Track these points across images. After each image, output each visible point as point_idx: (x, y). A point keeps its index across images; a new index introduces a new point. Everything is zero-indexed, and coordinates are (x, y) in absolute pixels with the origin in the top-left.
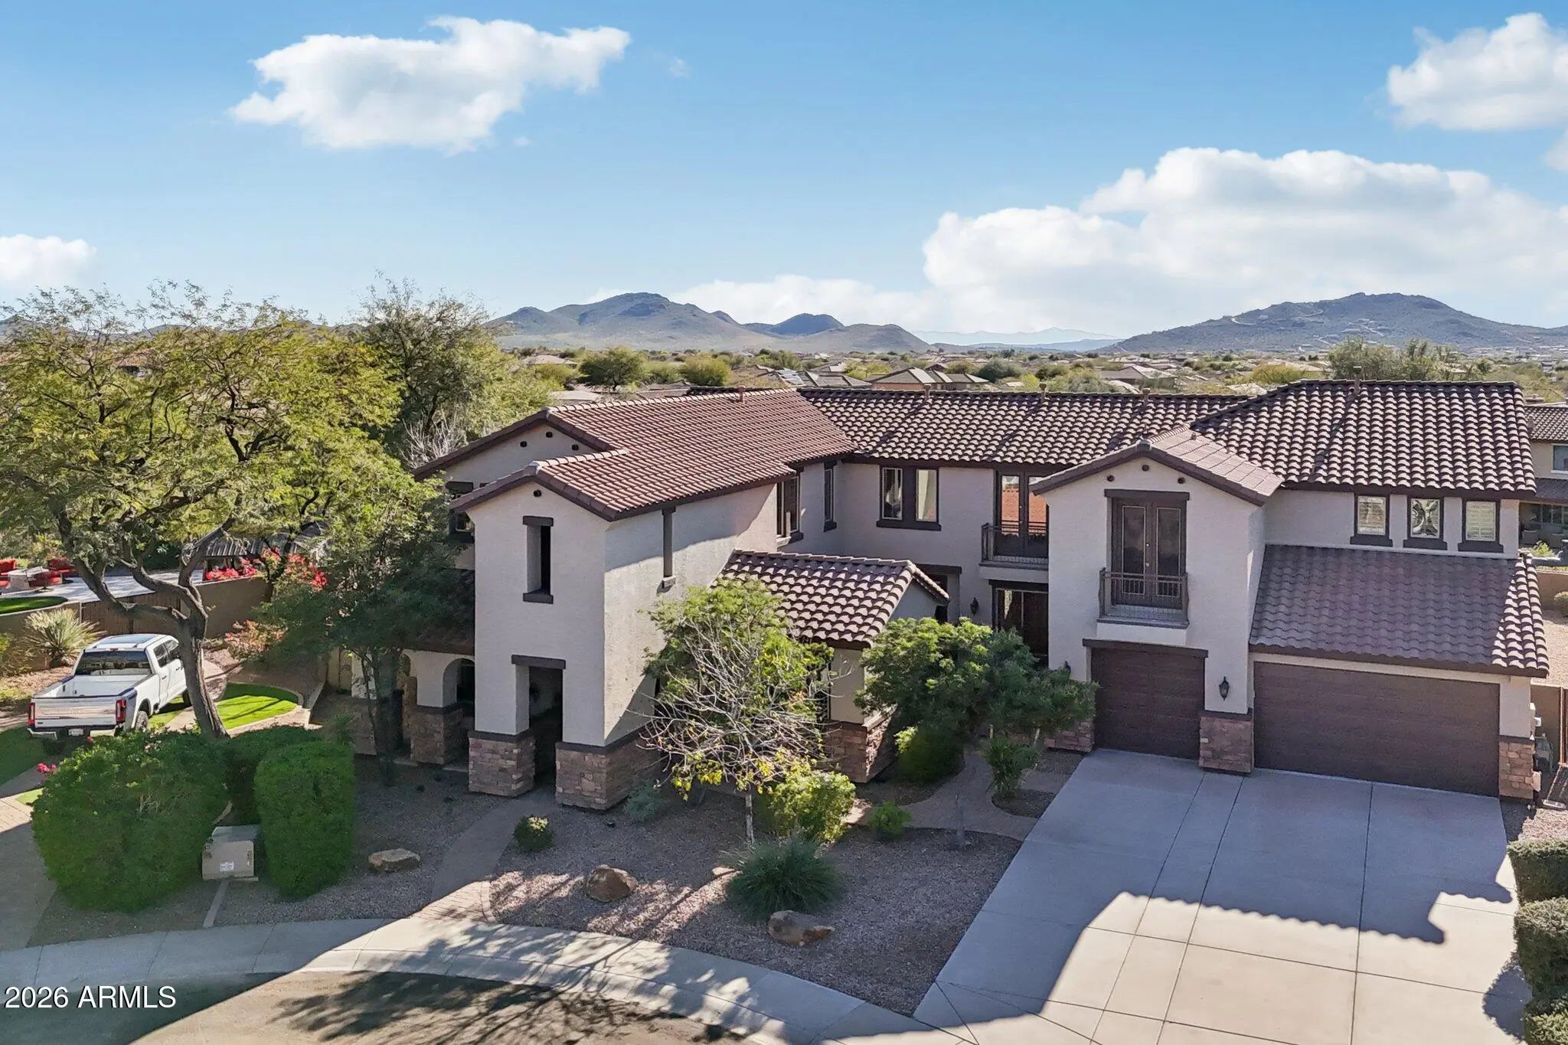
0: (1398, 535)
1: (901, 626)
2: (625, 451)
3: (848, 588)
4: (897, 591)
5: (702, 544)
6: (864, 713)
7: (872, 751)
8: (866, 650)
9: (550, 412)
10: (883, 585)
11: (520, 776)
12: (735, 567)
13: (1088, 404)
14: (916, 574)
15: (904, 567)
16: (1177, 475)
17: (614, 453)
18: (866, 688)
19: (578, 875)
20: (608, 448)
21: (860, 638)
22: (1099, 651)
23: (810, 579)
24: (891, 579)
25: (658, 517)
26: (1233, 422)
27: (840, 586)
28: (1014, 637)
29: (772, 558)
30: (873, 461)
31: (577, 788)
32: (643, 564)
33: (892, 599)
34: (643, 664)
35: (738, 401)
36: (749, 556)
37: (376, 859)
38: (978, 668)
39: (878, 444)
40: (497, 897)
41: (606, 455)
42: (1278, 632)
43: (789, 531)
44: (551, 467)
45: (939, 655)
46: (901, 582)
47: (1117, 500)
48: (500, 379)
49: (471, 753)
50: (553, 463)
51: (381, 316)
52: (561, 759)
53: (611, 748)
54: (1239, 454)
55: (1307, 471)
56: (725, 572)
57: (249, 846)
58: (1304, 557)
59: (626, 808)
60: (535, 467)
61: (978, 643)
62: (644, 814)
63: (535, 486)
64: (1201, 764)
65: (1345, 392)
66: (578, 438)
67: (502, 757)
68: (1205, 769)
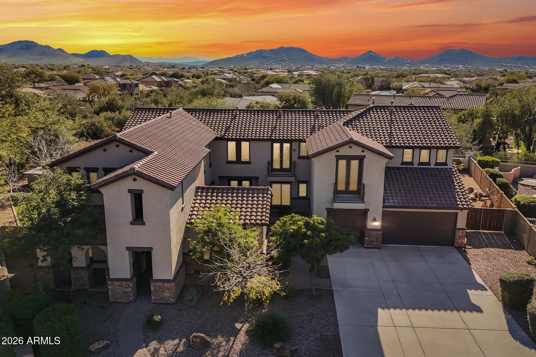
0: (416, 162)
2: (156, 153)
4: (269, 200)
5: (189, 188)
9: (118, 136)
10: (263, 198)
11: (133, 294)
12: (200, 194)
13: (297, 114)
15: (268, 189)
16: (361, 149)
20: (150, 152)
21: (263, 222)
22: (330, 212)
23: (233, 197)
24: (265, 195)
29: (213, 189)
30: (225, 139)
31: (162, 296)
32: (178, 202)
35: (170, 118)
36: (202, 188)
37: (93, 348)
39: (225, 133)
41: (153, 156)
44: (138, 167)
46: (269, 196)
49: (110, 287)
52: (153, 286)
53: (176, 279)
55: (388, 141)
59: (185, 302)
60: (134, 169)
62: (193, 303)
63: (134, 177)
64: (365, 246)
65: (388, 110)
66: (133, 147)
67: (125, 287)
68: (366, 248)
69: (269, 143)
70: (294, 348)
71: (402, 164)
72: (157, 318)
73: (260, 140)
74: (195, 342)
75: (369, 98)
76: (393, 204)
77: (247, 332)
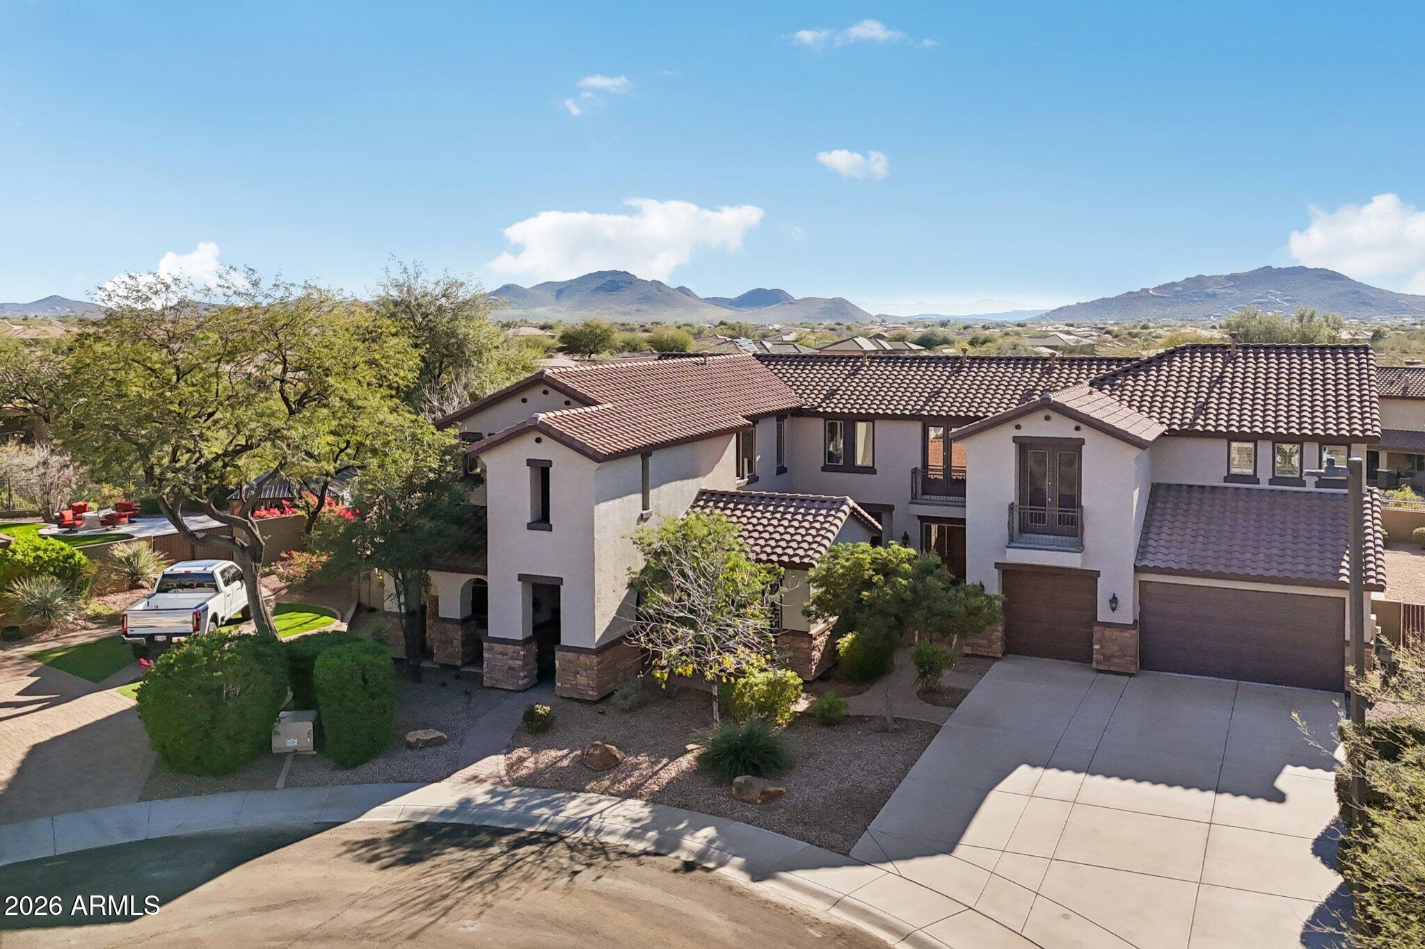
0: (1265, 475)
1: (840, 549)
2: (609, 405)
3: (796, 520)
4: (837, 522)
5: (673, 484)
6: (809, 621)
7: (816, 655)
8: (811, 569)
9: (547, 373)
10: (826, 517)
11: (526, 673)
12: (701, 503)
13: (1003, 365)
14: (853, 509)
15: (843, 502)
16: (1074, 424)
17: (600, 407)
18: (811, 600)
19: (576, 750)
20: (595, 403)
21: (806, 560)
22: (1009, 573)
23: (765, 513)
24: (833, 512)
25: (637, 461)
26: (1126, 380)
27: (790, 518)
28: (934, 558)
29: (733, 495)
30: (818, 414)
31: (573, 682)
32: (625, 498)
33: (833, 528)
34: (626, 580)
35: (702, 364)
36: (713, 493)
37: (412, 737)
38: (904, 582)
39: (823, 401)
40: (511, 767)
41: (594, 408)
42: (1160, 556)
43: (746, 474)
44: (549, 418)
45: (871, 572)
46: (841, 515)
47: (1024, 446)
48: (497, 347)
49: (486, 655)
50: (551, 415)
51: (394, 293)
52: (560, 659)
53: (602, 650)
54: (1130, 406)
55: (1187, 421)
56: (692, 507)
57: (309, 726)
58: (1184, 493)
59: (613, 699)
60: (536, 418)
61: (904, 562)
62: (629, 702)
63: (537, 434)
64: (1094, 666)
65: (1225, 353)
66: (570, 395)
67: (512, 658)
68: (1097, 670)
69: (917, 427)
71: (1226, 480)
72: (542, 709)
73: (894, 417)
74: (592, 755)
76: (1162, 565)
77: (701, 755)
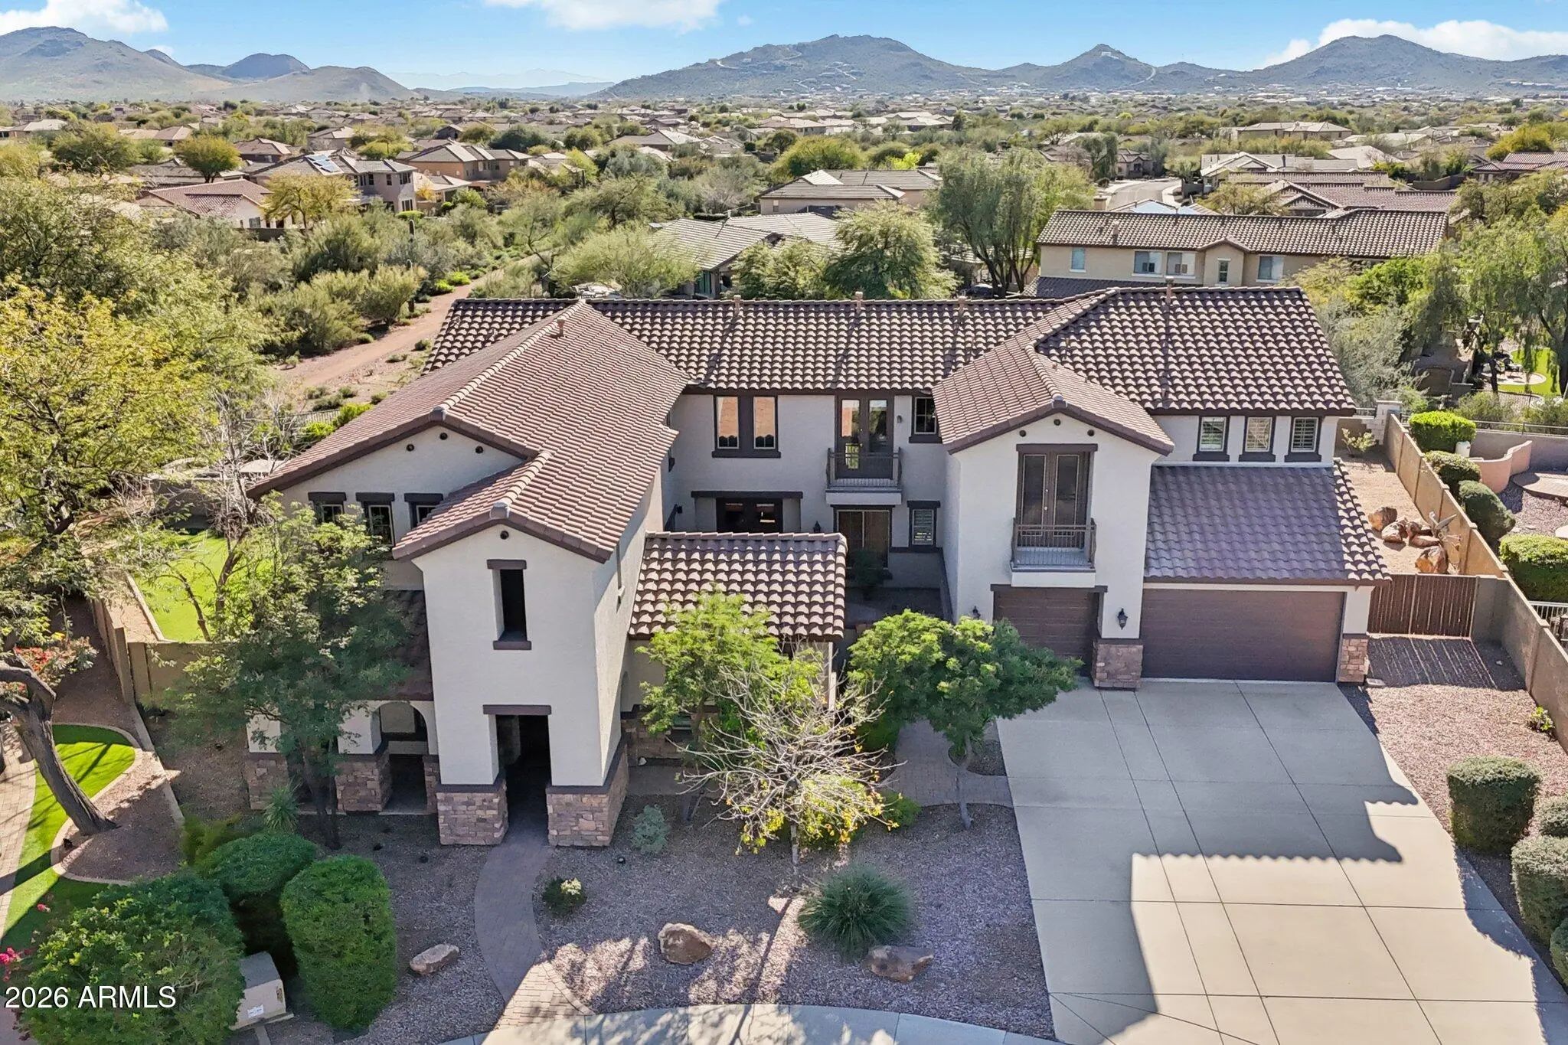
0: (1235, 450)
2: (547, 454)
3: (790, 572)
4: (841, 571)
5: (632, 542)
9: (445, 411)
10: (825, 565)
11: (500, 823)
12: (656, 556)
15: (836, 541)
16: (1089, 428)
17: (541, 460)
20: (530, 454)
21: (830, 631)
22: (1003, 595)
24: (830, 557)
26: (1070, 341)
30: (708, 392)
31: (575, 828)
32: (610, 587)
33: (840, 580)
35: (559, 336)
37: (418, 963)
39: (710, 373)
40: (571, 981)
41: (537, 465)
44: (515, 503)
46: (841, 559)
49: (442, 810)
50: (512, 496)
52: (553, 803)
53: (609, 784)
55: (1158, 396)
56: (646, 561)
57: (278, 985)
59: (636, 843)
60: (504, 509)
61: (981, 641)
62: (657, 846)
63: (502, 528)
64: (1097, 684)
65: (1159, 301)
66: (484, 440)
67: (480, 808)
68: (1099, 688)
69: (831, 400)
70: (921, 960)
71: (1195, 458)
72: (572, 886)
73: (806, 392)
74: (674, 946)
75: (1100, 223)
76: (1170, 573)
77: (802, 920)
